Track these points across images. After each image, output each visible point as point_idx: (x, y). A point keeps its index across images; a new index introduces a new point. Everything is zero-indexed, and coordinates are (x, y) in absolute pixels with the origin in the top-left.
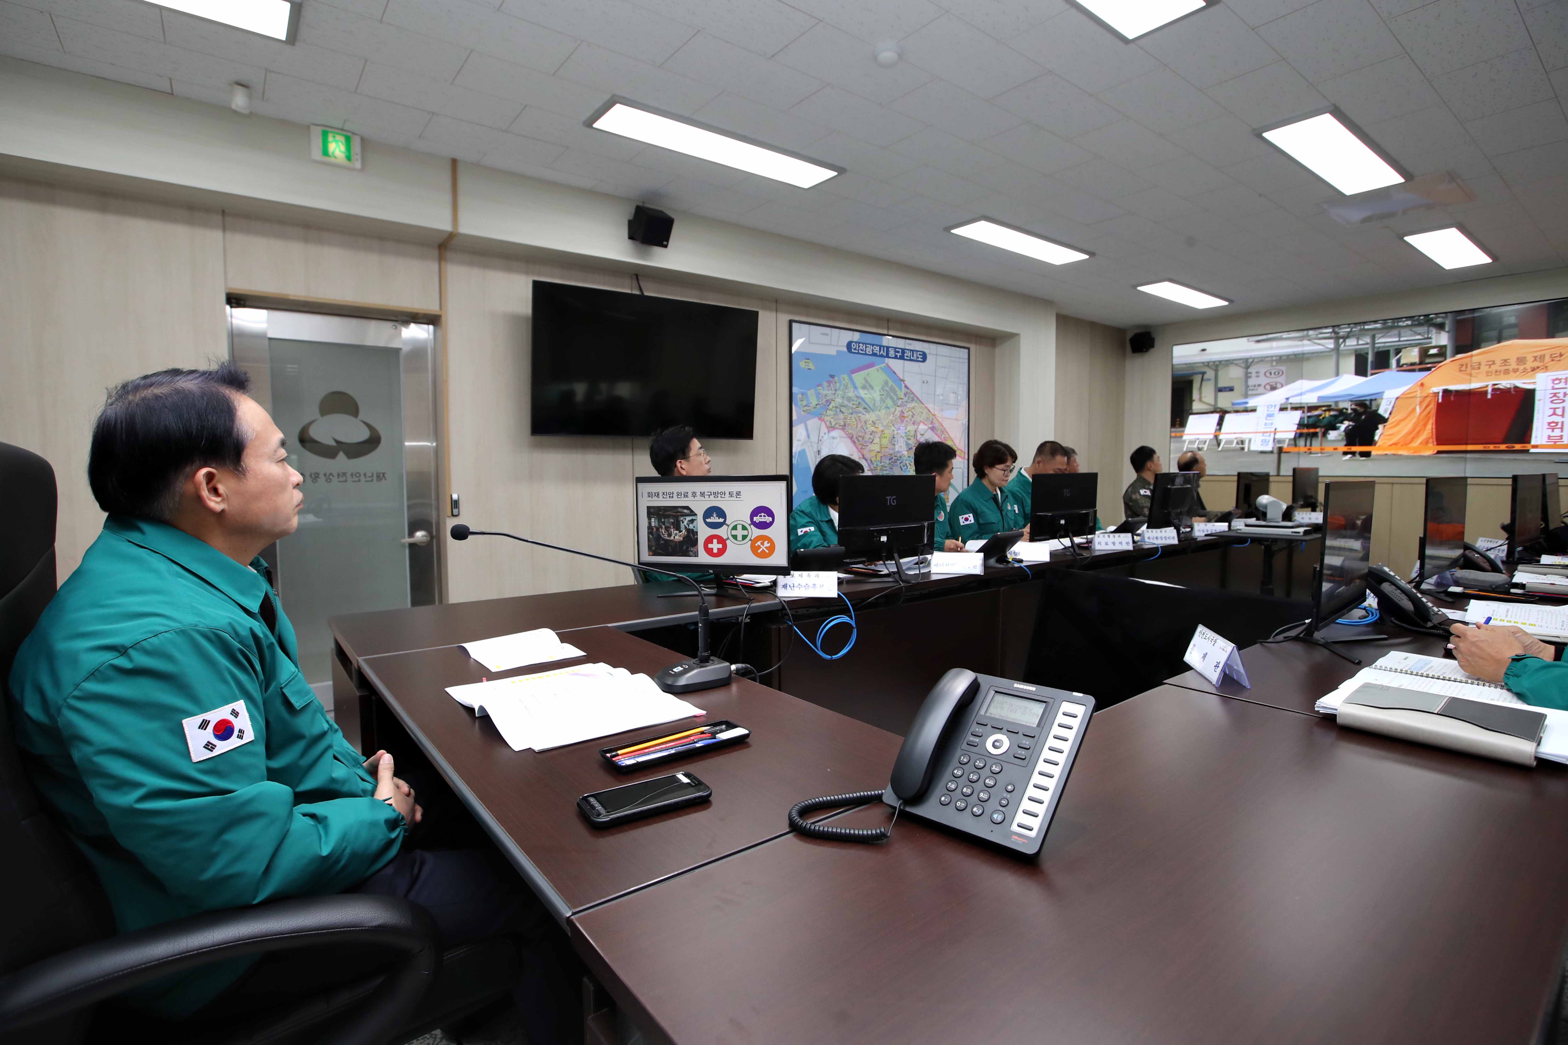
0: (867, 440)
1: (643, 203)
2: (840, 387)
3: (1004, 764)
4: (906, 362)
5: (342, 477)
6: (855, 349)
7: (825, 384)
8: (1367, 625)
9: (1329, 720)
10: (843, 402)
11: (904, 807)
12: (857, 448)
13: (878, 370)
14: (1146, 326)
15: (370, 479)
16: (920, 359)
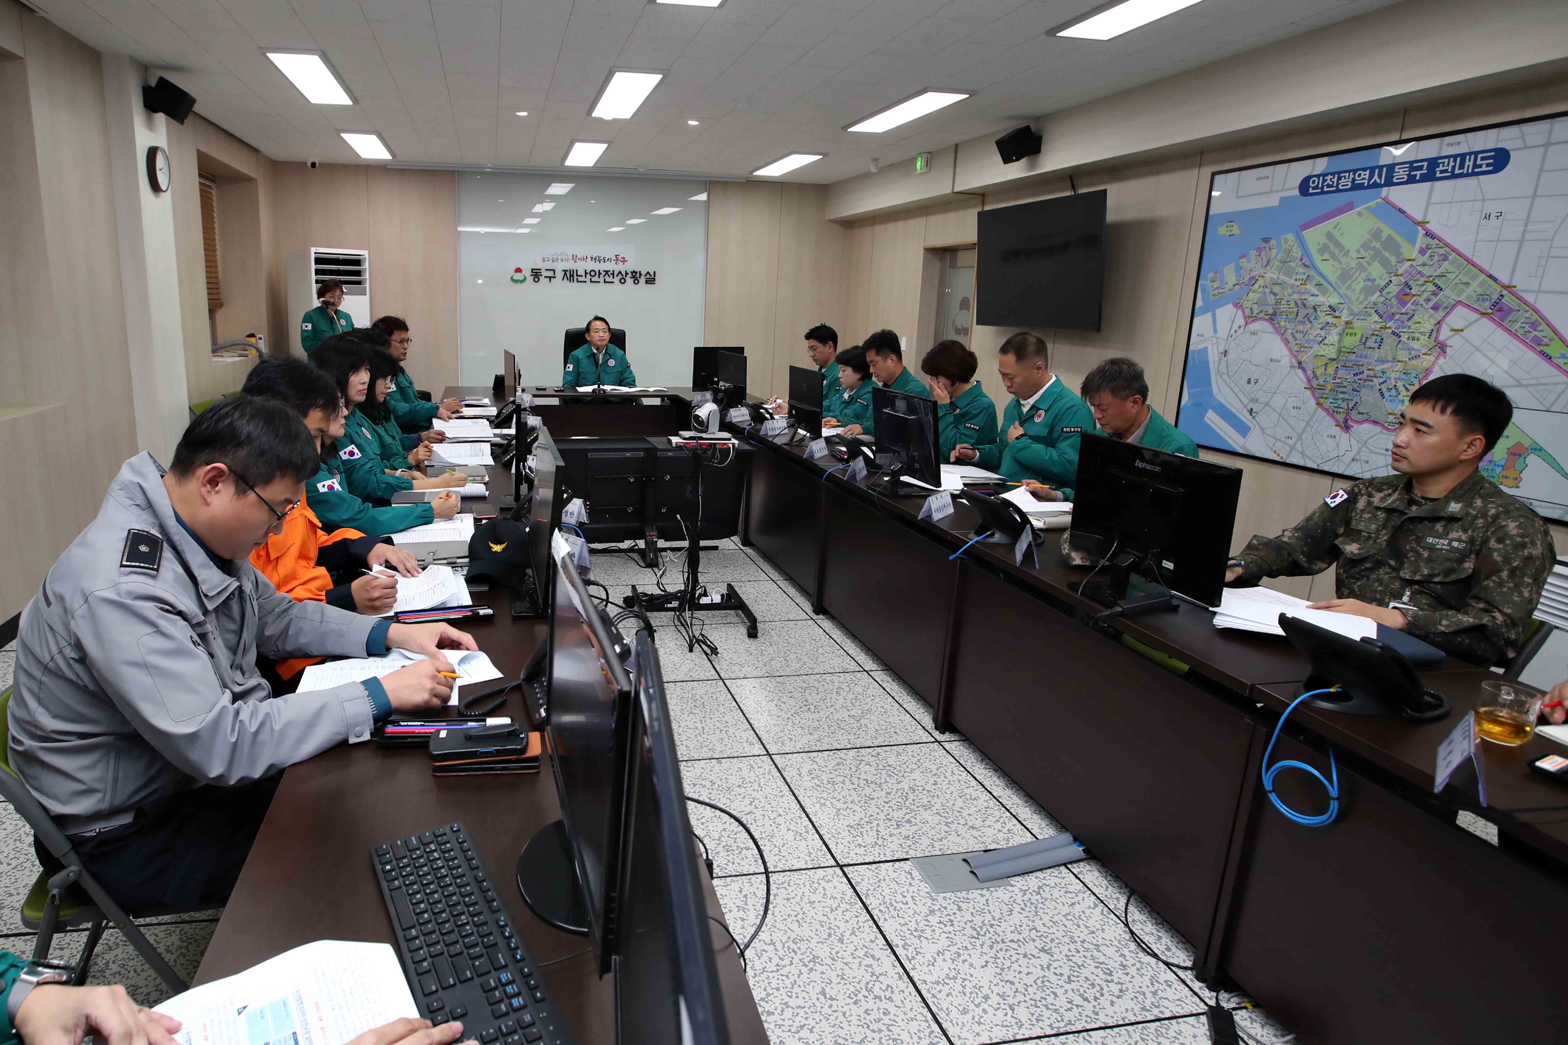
0: (1311, 337)
2: (1278, 253)
4: (1439, 183)
6: (1316, 188)
10: (1278, 278)
12: (1290, 350)
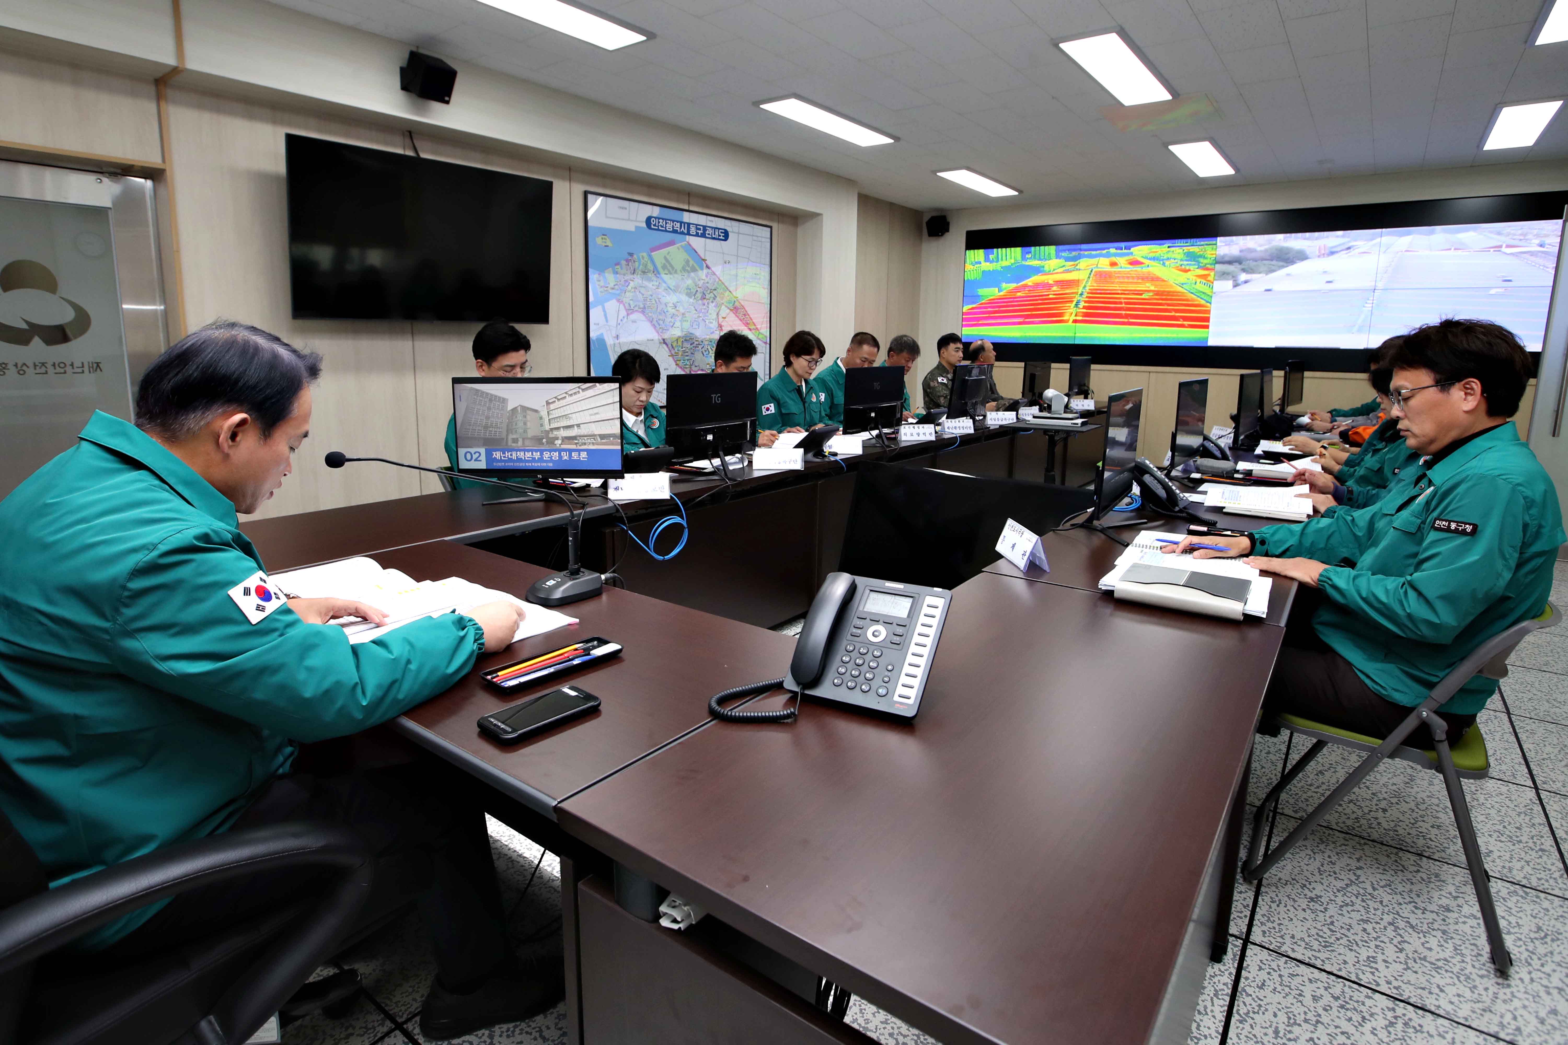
1: (418, 47)
2: (639, 266)
3: (883, 649)
4: (708, 240)
5: (40, 368)
6: (655, 225)
7: (624, 263)
8: (1132, 511)
9: (1109, 595)
11: (804, 690)
12: (658, 333)
13: (679, 249)
14: (941, 210)
15: (80, 370)
16: (721, 238)
